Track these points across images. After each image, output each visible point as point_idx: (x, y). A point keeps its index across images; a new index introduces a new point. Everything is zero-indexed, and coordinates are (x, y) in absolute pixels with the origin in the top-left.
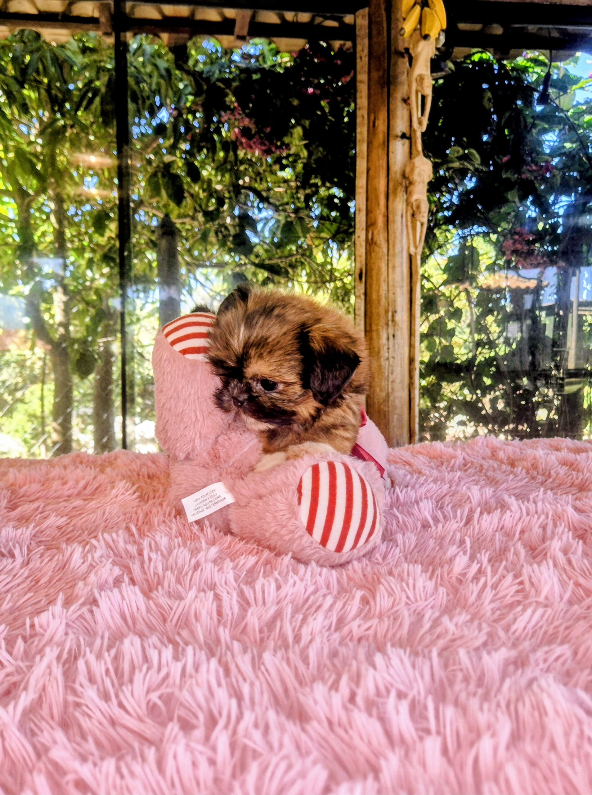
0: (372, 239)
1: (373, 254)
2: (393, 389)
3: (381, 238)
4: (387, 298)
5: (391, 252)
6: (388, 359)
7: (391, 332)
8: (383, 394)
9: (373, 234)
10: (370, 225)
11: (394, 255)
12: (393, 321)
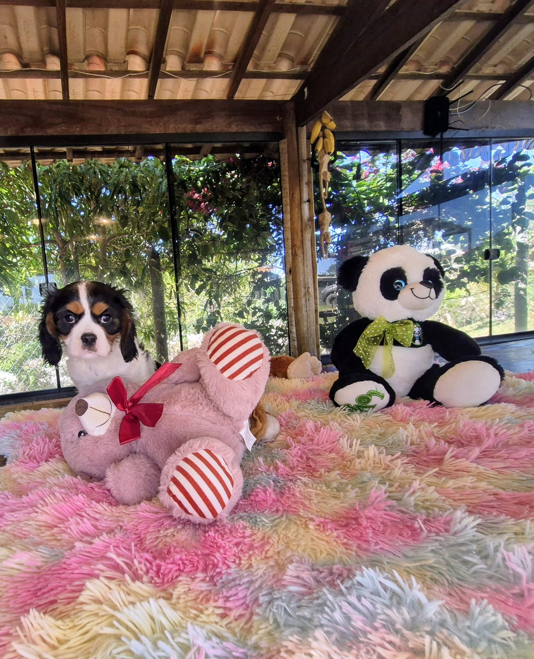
0: (295, 253)
1: (296, 260)
2: (310, 325)
3: (299, 252)
4: (304, 281)
5: (305, 258)
6: (307, 311)
7: (307, 297)
8: (305, 329)
9: (295, 251)
10: (293, 246)
11: (307, 260)
12: (308, 292)
